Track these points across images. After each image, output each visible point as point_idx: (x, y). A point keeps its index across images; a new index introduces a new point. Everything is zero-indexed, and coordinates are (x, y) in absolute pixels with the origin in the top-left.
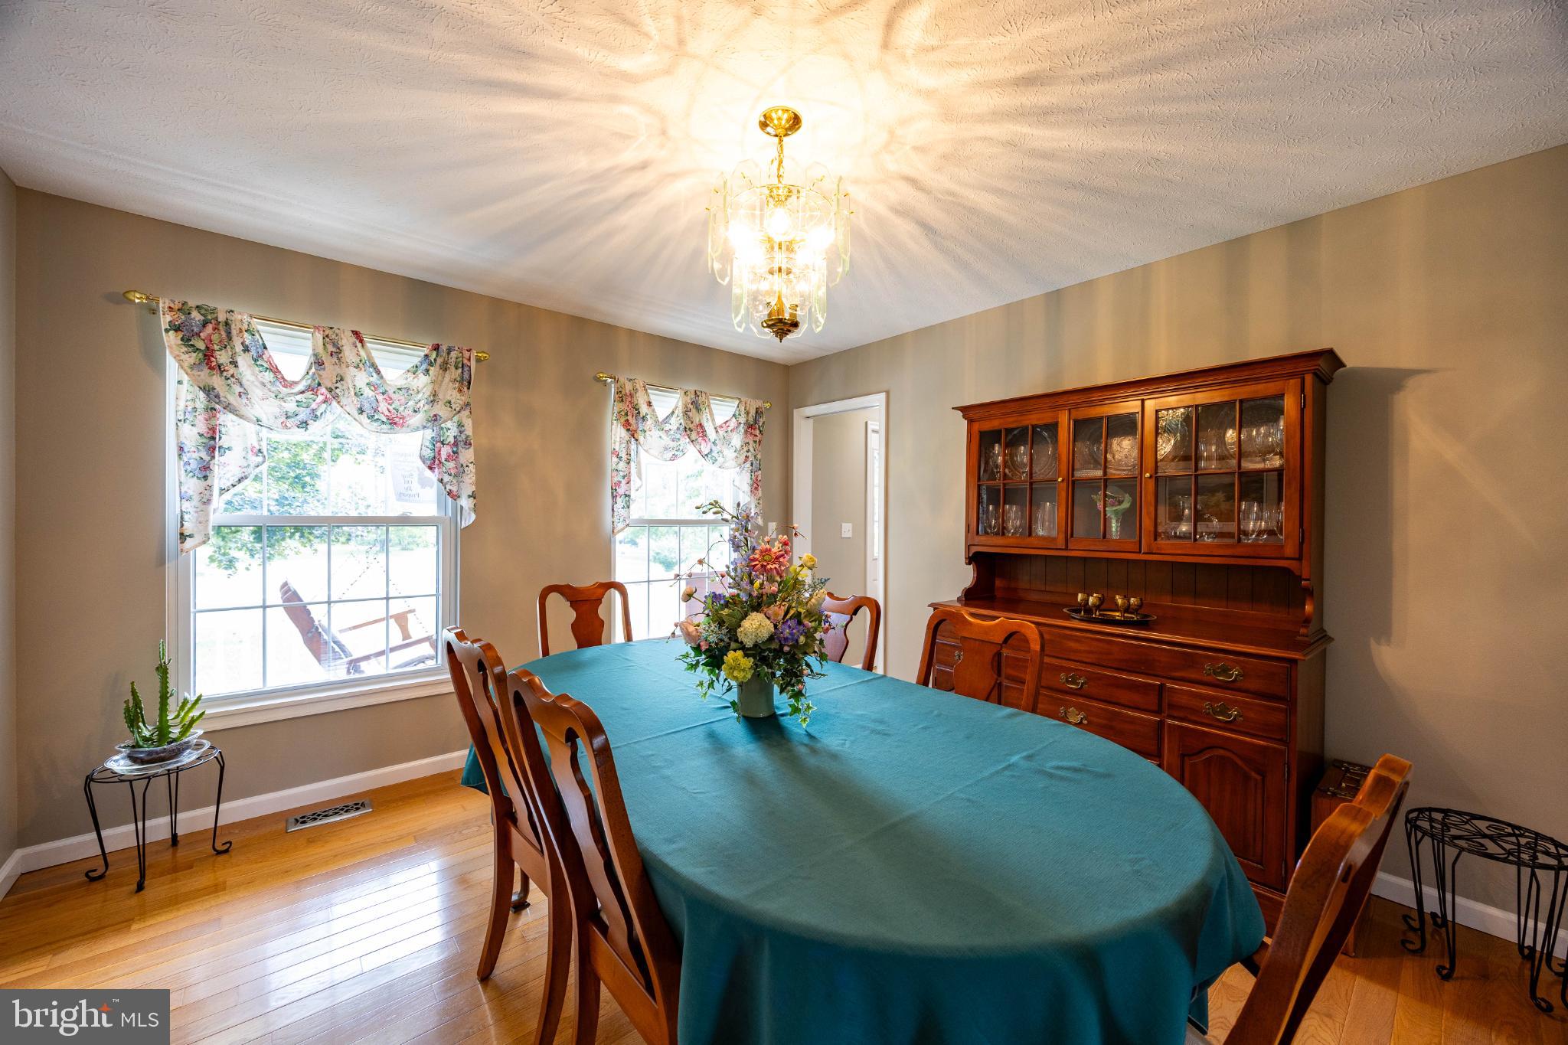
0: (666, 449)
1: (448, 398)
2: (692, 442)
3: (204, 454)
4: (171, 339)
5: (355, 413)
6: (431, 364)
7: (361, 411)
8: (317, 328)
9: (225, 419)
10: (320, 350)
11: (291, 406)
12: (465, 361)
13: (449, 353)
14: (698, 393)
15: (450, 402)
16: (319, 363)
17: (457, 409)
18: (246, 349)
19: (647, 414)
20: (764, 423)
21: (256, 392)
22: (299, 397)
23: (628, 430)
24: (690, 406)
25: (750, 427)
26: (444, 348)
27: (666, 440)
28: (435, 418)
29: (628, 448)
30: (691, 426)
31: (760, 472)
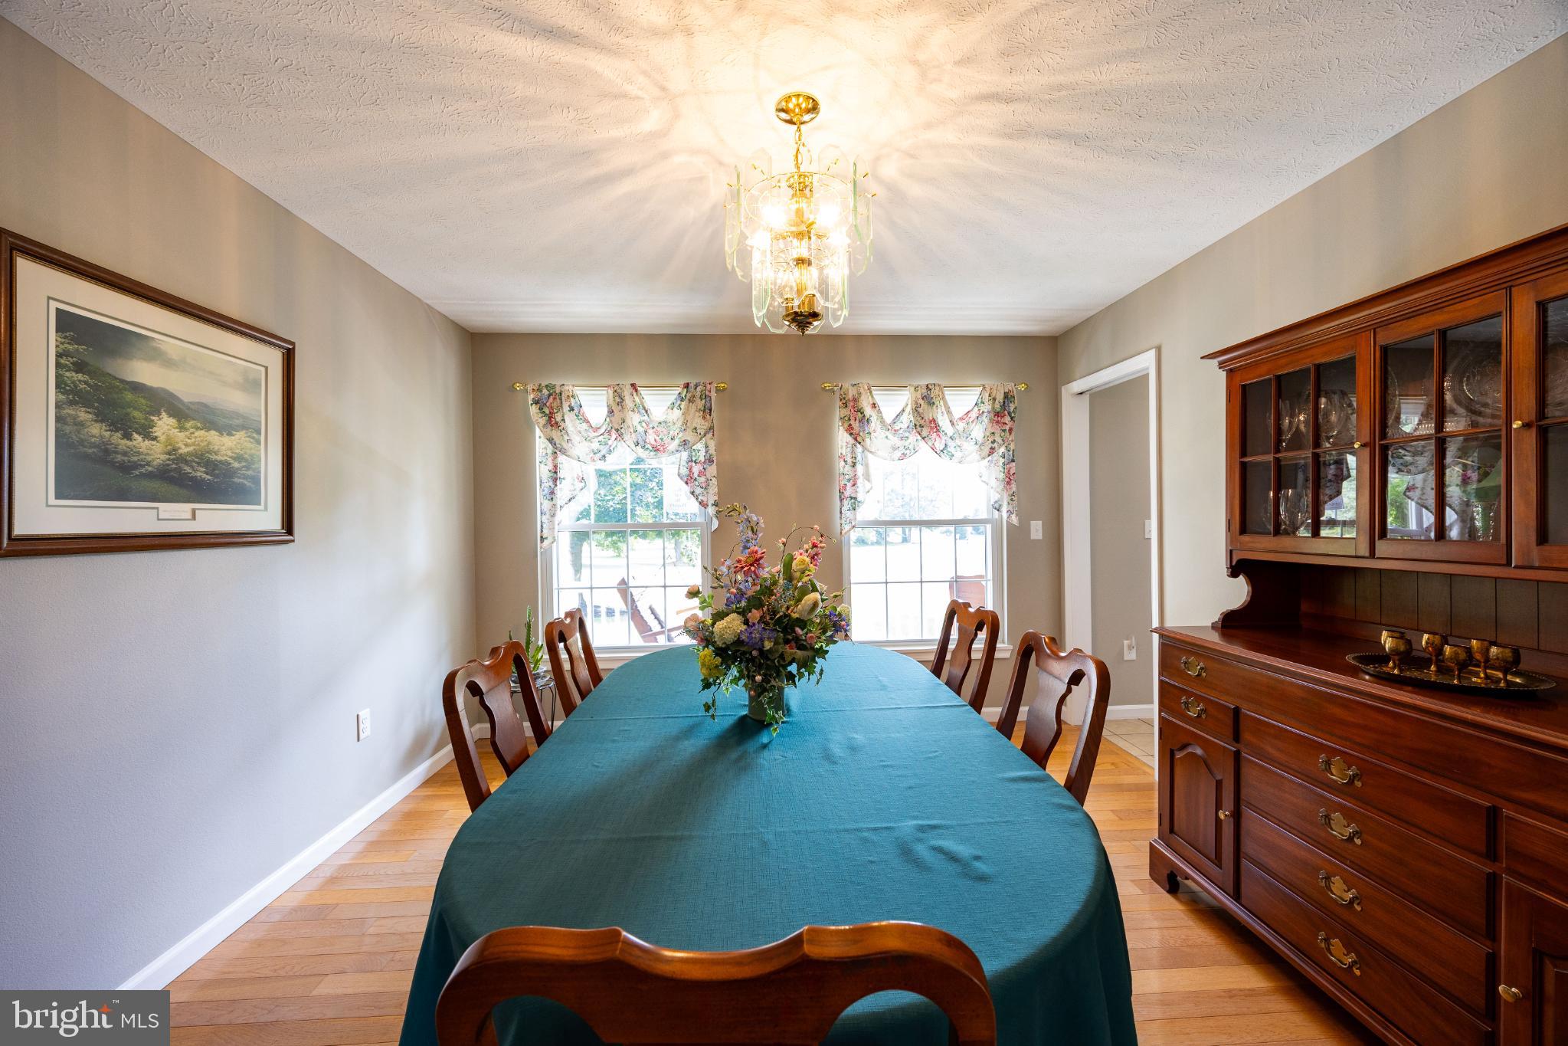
0: (895, 449)
1: (694, 425)
2: (923, 438)
3: (551, 484)
4: (534, 410)
5: (633, 446)
6: (682, 400)
7: (637, 444)
8: (609, 386)
9: (561, 458)
10: (611, 402)
11: (595, 445)
12: (707, 393)
13: (695, 389)
14: (930, 386)
15: (696, 429)
16: (611, 412)
17: (702, 434)
18: (572, 409)
19: (871, 416)
20: (1016, 408)
21: (576, 438)
22: (601, 438)
23: (851, 434)
24: (921, 402)
25: (998, 415)
26: (692, 385)
27: (895, 440)
28: (685, 443)
29: (853, 451)
30: (922, 422)
31: (1014, 464)
